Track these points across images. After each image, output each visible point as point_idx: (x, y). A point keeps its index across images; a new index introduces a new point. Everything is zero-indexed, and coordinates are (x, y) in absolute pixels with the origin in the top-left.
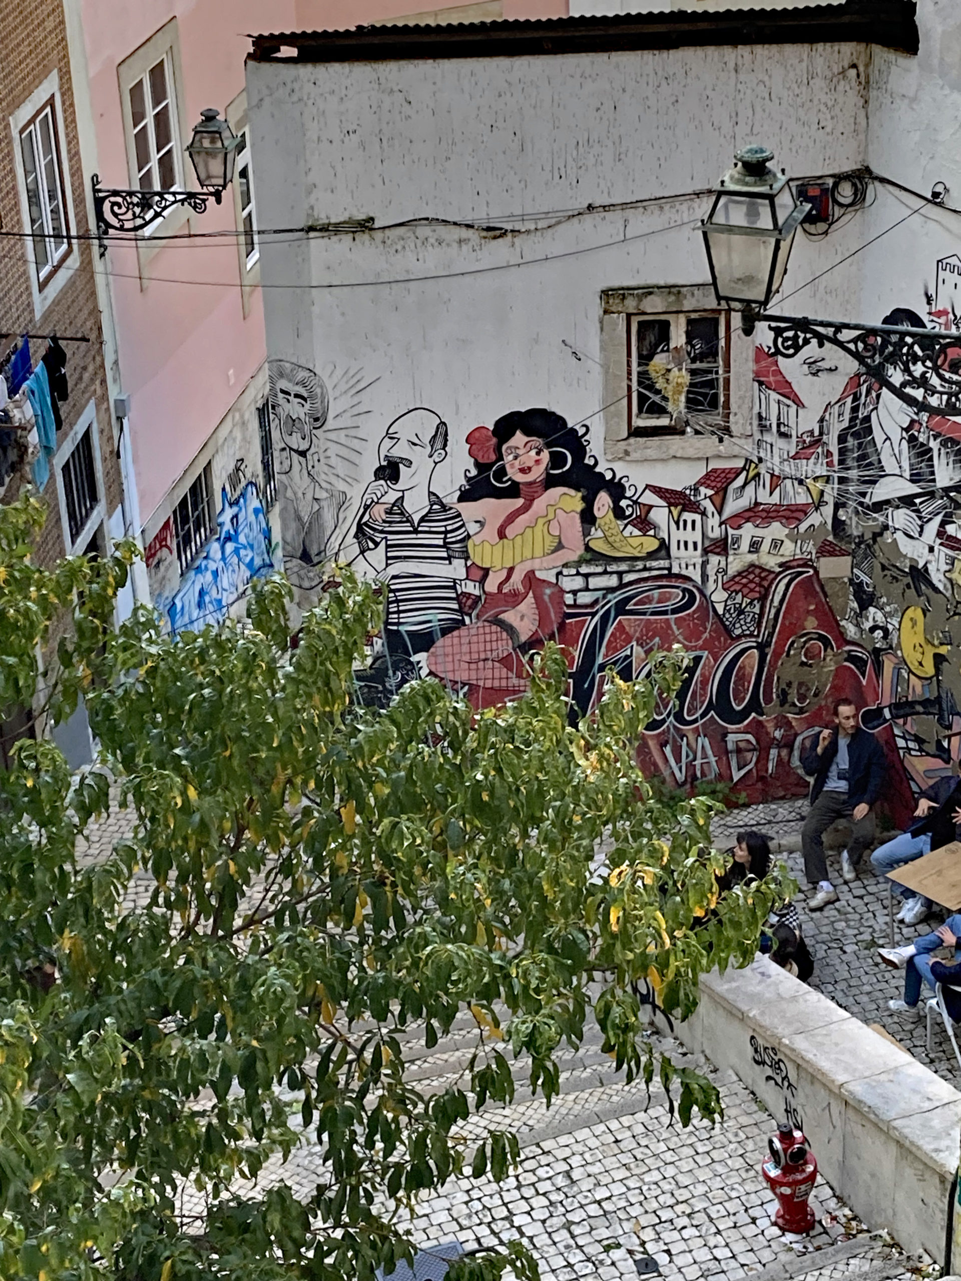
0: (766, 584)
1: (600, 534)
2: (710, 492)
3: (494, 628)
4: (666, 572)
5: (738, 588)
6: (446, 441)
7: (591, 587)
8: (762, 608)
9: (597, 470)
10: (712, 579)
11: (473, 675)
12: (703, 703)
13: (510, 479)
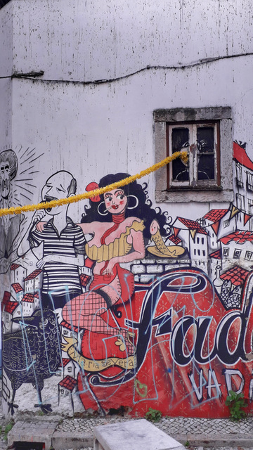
0: (244, 277)
1: (153, 244)
2: (211, 223)
3: (98, 296)
4: (188, 266)
5: (228, 278)
6: (75, 189)
7: (148, 271)
8: (243, 292)
9: (151, 208)
10: (214, 271)
11: (86, 324)
12: (211, 348)
13: (107, 211)
